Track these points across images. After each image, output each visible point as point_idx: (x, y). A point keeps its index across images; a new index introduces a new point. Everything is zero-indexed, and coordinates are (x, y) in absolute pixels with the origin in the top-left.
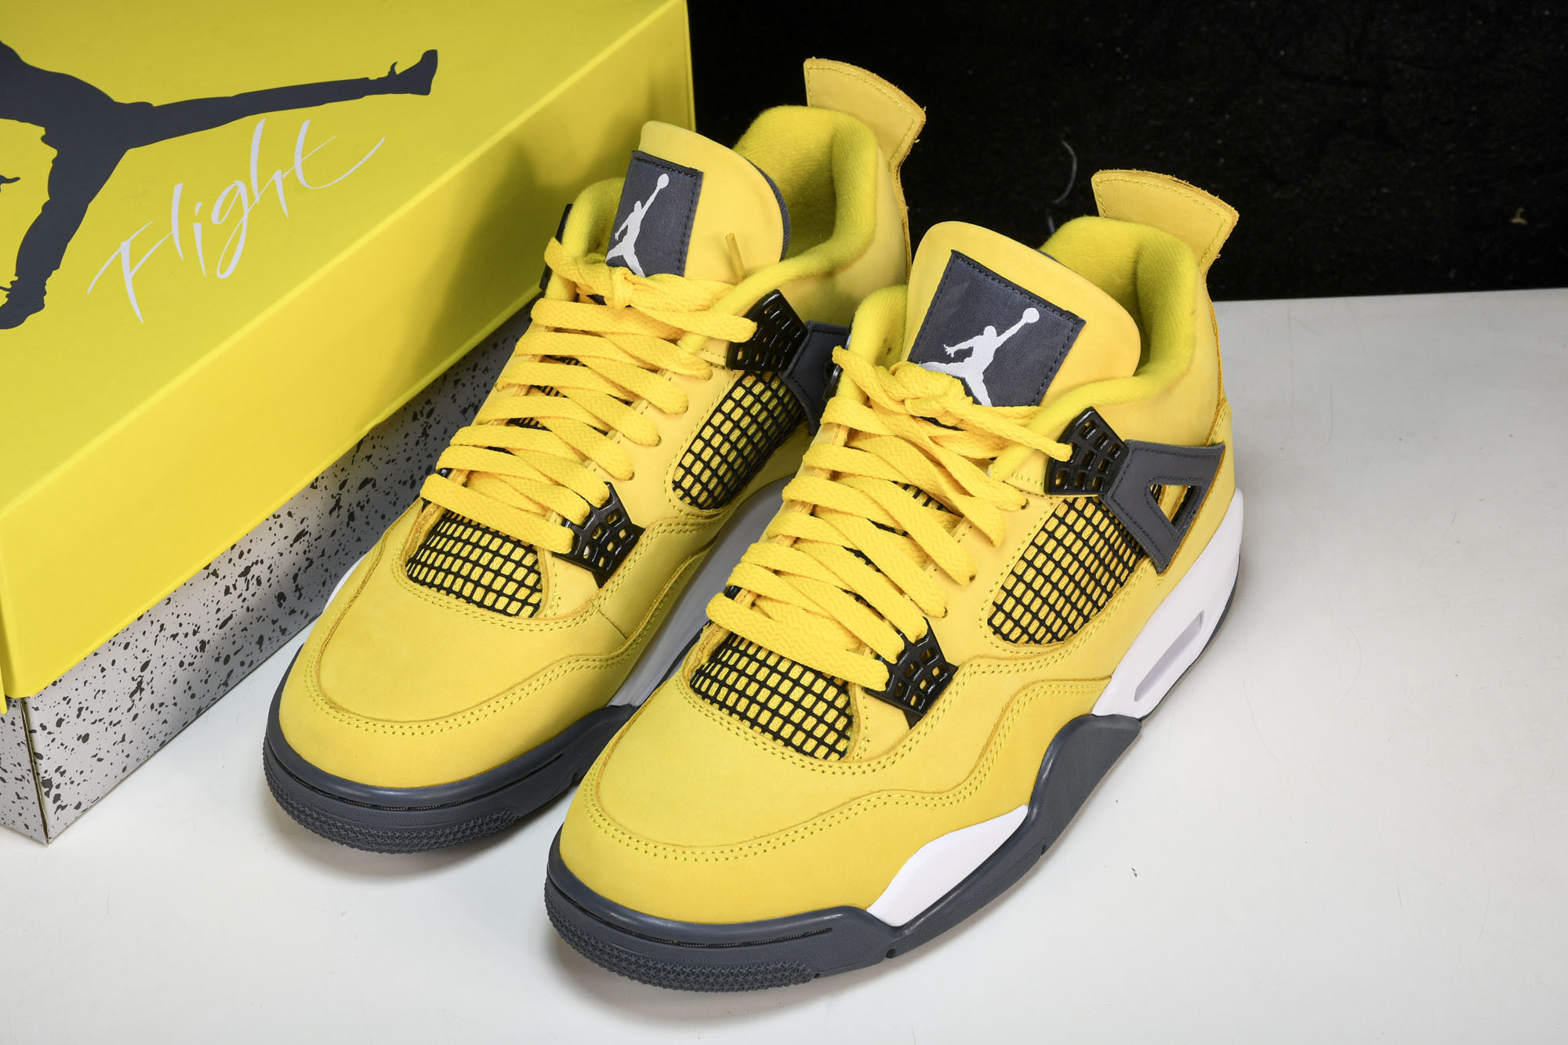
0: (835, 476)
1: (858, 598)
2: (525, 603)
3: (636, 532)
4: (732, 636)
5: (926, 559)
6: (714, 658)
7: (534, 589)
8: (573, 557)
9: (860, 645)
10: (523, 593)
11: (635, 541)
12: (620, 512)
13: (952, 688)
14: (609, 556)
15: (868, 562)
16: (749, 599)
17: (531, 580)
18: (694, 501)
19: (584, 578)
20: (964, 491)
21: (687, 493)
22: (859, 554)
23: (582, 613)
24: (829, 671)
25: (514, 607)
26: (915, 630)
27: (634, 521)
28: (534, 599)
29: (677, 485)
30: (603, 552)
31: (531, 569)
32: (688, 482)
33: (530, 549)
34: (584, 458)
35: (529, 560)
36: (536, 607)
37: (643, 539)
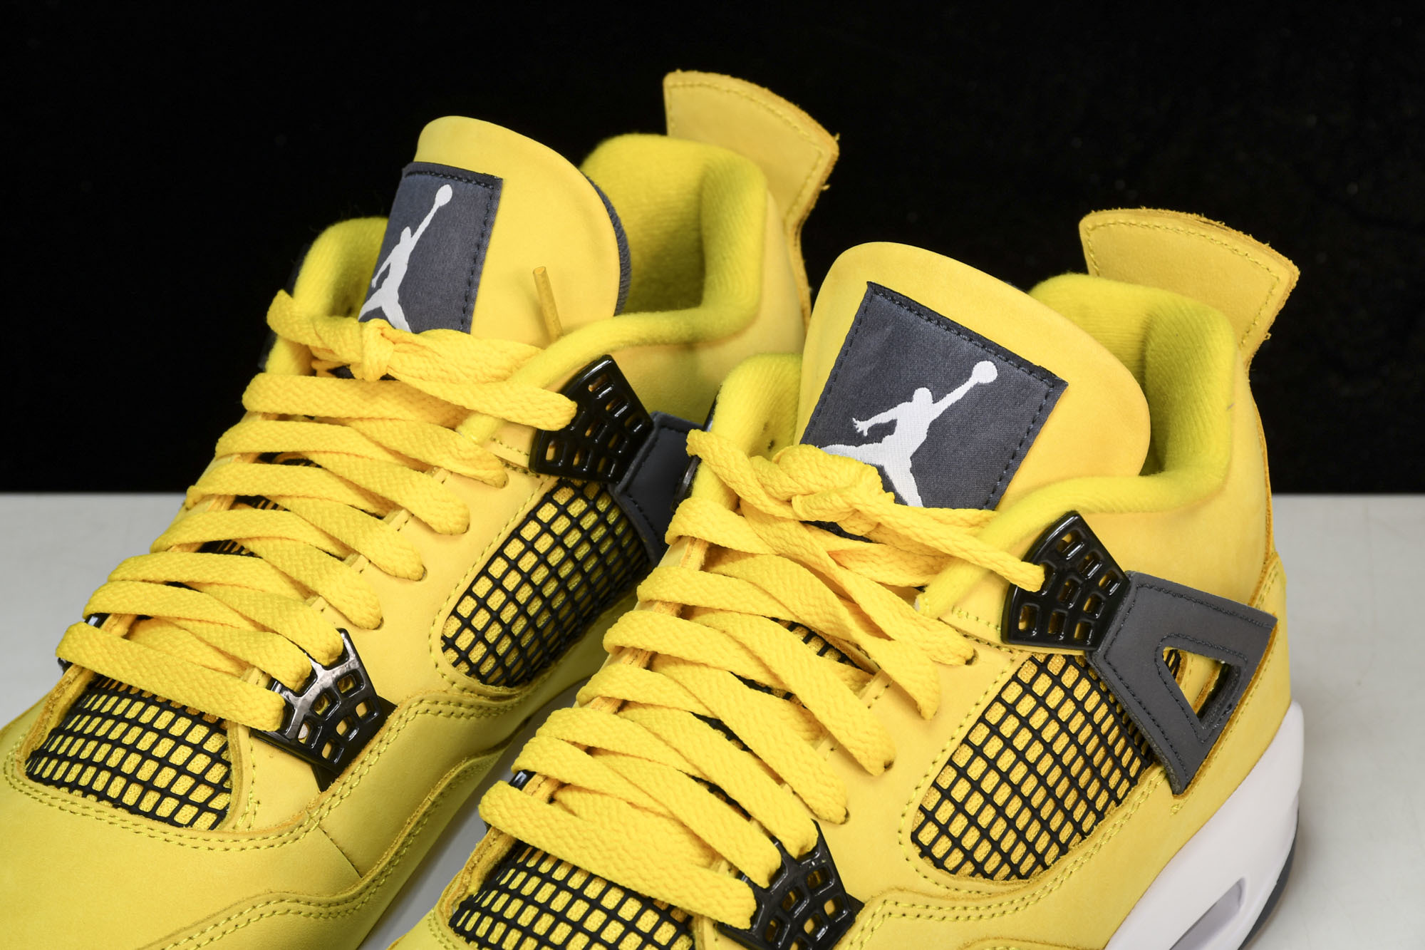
0: (686, 612)
1: (714, 789)
2: (203, 807)
3: (382, 709)
4: (518, 847)
5: (818, 731)
6: (491, 882)
7: (219, 789)
8: (281, 741)
9: (713, 856)
10: (201, 794)
11: (379, 723)
12: (357, 677)
13: (854, 935)
14: (338, 742)
15: (731, 736)
16: (546, 790)
17: (215, 774)
18: (474, 670)
19: (300, 775)
20: (877, 632)
21: (463, 656)
22: (717, 724)
23: (293, 828)
24: (665, 895)
25: (187, 813)
26: (798, 838)
27: (380, 692)
28: (218, 803)
29: (449, 643)
30: (330, 735)
31: (216, 758)
32: (465, 640)
33: (218, 726)
34: (307, 593)
35: (213, 744)
36: (221, 815)
37: (393, 720)
